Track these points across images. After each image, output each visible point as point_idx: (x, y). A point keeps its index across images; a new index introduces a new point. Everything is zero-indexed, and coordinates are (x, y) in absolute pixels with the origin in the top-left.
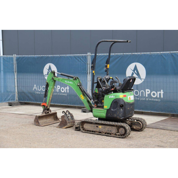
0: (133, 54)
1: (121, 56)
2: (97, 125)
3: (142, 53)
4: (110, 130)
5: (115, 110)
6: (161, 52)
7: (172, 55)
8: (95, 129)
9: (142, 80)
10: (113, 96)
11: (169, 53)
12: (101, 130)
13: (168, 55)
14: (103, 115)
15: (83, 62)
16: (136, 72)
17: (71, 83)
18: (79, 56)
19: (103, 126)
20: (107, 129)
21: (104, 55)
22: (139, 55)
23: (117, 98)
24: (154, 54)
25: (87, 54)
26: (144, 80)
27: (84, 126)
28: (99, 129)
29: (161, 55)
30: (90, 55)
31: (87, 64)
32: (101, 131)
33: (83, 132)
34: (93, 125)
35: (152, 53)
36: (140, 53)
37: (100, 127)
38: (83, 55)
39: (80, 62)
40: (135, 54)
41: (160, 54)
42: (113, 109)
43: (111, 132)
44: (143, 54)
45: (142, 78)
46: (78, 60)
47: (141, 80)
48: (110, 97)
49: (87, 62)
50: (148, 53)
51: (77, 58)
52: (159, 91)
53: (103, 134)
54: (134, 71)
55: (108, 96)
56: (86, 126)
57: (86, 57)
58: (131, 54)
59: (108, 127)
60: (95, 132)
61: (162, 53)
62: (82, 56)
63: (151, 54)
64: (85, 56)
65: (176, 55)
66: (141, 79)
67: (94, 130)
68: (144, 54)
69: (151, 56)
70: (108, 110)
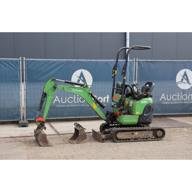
0: (78, 61)
1: (64, 62)
2: (133, 132)
3: (87, 60)
4: (146, 135)
5: (148, 115)
6: (107, 60)
8: (130, 136)
10: (146, 101)
11: (113, 61)
12: (137, 136)
13: (112, 62)
14: (134, 121)
15: (14, 67)
16: (82, 78)
17: (80, 91)
18: (6, 60)
19: (140, 132)
20: (143, 135)
21: (44, 61)
22: (85, 62)
23: (150, 103)
25: (19, 58)
26: (90, 86)
27: (118, 136)
28: (134, 136)
30: (25, 60)
31: (20, 70)
32: (137, 138)
33: (116, 142)
34: (128, 133)
35: (98, 60)
36: (86, 60)
37: (136, 133)
38: (13, 60)
39: (8, 67)
40: (81, 61)
42: (146, 114)
43: (147, 137)
46: (5, 66)
48: (142, 103)
49: (20, 68)
50: (94, 60)
51: (3, 62)
53: (139, 140)
54: (80, 77)
55: (140, 101)
56: (119, 135)
57: (18, 62)
58: (76, 61)
59: (145, 132)
60: (129, 139)
62: (11, 60)
64: (15, 60)
67: (129, 138)
68: (90, 61)
69: (97, 63)
70: (140, 116)
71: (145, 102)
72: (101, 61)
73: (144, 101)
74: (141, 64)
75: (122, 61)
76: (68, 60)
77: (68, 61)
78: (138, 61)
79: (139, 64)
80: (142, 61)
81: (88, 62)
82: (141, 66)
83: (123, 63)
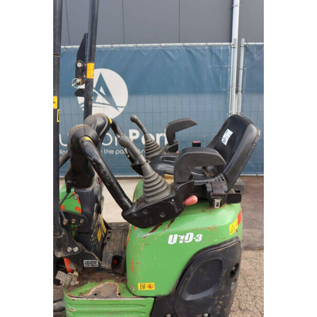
3: (114, 45)
6: (163, 45)
7: (189, 52)
9: (118, 108)
10: (195, 231)
11: (180, 46)
13: (178, 50)
16: (102, 90)
24: (145, 47)
26: (123, 109)
29: (164, 50)
35: (141, 45)
36: (110, 46)
41: (159, 48)
42: (194, 294)
44: (117, 48)
45: (117, 104)
47: (116, 110)
50: (131, 45)
52: (160, 133)
54: (97, 88)
61: (165, 47)
63: (139, 47)
65: (197, 50)
66: (116, 107)
68: (121, 48)
69: (138, 52)
70: (159, 301)
71: (189, 238)
72: (149, 47)
73: (184, 233)
74: (252, 54)
75: (204, 46)
76: (66, 47)
77: (66, 49)
78: (245, 46)
79: (247, 53)
80: (255, 45)
81: (115, 51)
82: (252, 60)
83: (204, 50)
